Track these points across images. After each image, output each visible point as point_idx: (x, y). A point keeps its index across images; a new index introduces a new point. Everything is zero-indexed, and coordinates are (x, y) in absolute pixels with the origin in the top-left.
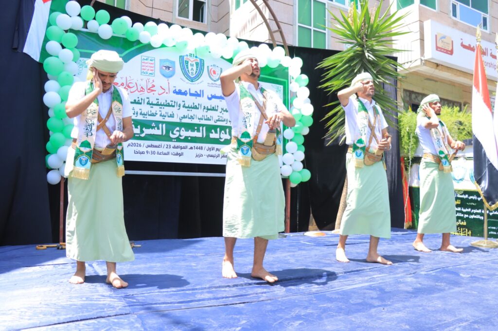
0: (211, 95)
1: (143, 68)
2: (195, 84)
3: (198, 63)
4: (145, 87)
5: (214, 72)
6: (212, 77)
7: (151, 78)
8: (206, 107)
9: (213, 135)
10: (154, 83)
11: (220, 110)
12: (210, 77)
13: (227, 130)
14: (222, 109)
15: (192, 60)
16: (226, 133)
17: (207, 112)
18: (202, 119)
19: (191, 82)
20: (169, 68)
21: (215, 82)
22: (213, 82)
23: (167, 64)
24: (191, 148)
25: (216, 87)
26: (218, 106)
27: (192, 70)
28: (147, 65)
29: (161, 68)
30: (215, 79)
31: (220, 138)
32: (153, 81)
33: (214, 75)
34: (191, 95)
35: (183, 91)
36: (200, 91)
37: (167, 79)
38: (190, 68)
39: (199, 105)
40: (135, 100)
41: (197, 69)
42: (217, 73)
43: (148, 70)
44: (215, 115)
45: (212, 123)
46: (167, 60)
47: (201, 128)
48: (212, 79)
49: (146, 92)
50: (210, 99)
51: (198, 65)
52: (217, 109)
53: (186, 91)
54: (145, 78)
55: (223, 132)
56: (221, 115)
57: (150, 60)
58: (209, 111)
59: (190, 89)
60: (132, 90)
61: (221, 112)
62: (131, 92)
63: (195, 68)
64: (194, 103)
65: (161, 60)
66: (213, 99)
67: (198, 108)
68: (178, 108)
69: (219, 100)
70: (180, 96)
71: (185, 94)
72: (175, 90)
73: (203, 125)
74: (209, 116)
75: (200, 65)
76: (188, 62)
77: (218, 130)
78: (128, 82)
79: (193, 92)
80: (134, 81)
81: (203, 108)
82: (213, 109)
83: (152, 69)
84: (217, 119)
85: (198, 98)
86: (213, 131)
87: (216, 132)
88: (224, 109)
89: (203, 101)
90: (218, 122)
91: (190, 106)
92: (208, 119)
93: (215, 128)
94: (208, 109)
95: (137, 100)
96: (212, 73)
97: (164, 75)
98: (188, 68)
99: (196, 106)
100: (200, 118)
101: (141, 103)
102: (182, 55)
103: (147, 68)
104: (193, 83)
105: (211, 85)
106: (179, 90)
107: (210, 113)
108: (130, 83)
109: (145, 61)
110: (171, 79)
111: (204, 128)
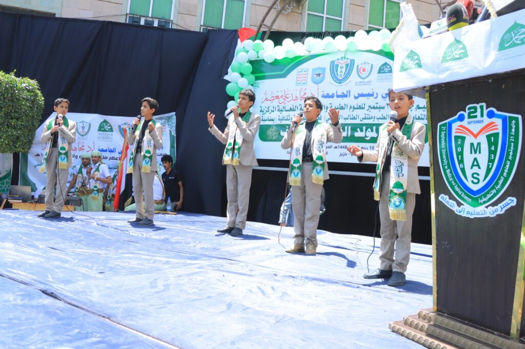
0: (358, 94)
1: (298, 79)
2: (342, 85)
3: (348, 64)
4: (298, 97)
5: (364, 70)
6: (361, 75)
7: (304, 87)
8: (352, 107)
9: (358, 134)
10: (306, 92)
11: (367, 108)
12: (359, 75)
13: (374, 128)
14: (370, 107)
15: (342, 62)
16: (372, 131)
17: (353, 111)
18: (347, 119)
19: (339, 84)
20: (319, 75)
21: (364, 80)
22: (361, 80)
23: (319, 72)
24: (336, 147)
25: (364, 84)
26: (365, 104)
27: (341, 72)
28: (301, 76)
29: (313, 76)
30: (364, 77)
31: (366, 137)
32: (305, 89)
33: (363, 73)
34: (338, 96)
35: (330, 94)
36: (347, 91)
37: (316, 85)
38: (339, 70)
39: (345, 105)
40: (291, 108)
41: (346, 71)
42: (366, 70)
43: (302, 80)
44: (361, 113)
45: (357, 121)
46: (319, 68)
47: (346, 128)
48: (361, 77)
49: (299, 100)
50: (356, 98)
51: (348, 66)
52: (363, 107)
53: (333, 94)
54: (299, 87)
55: (369, 130)
56: (368, 112)
57: (305, 71)
58: (355, 110)
59: (337, 92)
60: (289, 100)
61: (368, 110)
62: (288, 102)
63: (344, 70)
64: (340, 105)
65: (313, 69)
66: (360, 98)
67: (344, 109)
68: (326, 110)
69: (366, 98)
70: (327, 99)
71: (332, 96)
72: (324, 94)
73: (348, 125)
74: (355, 115)
75: (350, 66)
76: (338, 65)
77: (364, 128)
78: (286, 94)
79: (340, 93)
80: (290, 93)
81: (349, 107)
82: (360, 108)
83: (305, 79)
84: (364, 117)
85: (345, 98)
86: (358, 130)
87: (362, 131)
88: (372, 107)
89: (350, 101)
90: (364, 120)
91: (337, 107)
92: (354, 118)
93: (360, 126)
94: (354, 108)
95: (292, 108)
96: (361, 71)
97: (315, 83)
98: (337, 71)
99: (342, 107)
100: (345, 117)
101: (295, 110)
102: (333, 60)
103: (301, 79)
104: (341, 84)
105: (359, 84)
106: (327, 94)
107: (357, 112)
108: (288, 94)
109: (300, 73)
110: (320, 85)
111: (350, 128)
